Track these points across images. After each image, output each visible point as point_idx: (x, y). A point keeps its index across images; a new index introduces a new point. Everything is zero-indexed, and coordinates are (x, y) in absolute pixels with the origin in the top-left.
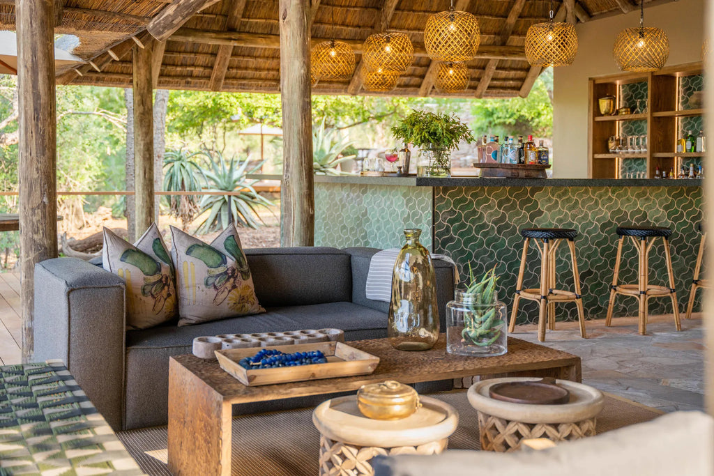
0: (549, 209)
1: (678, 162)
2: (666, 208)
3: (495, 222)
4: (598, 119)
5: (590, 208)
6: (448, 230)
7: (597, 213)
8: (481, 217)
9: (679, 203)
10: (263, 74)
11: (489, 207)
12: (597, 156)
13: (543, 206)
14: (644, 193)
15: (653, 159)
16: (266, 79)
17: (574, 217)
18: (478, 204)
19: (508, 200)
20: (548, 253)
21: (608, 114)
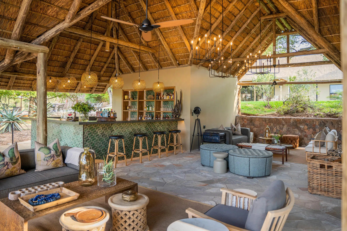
0: (116, 129)
1: (145, 113)
2: (145, 127)
3: (101, 134)
4: (124, 101)
5: (127, 128)
6: (87, 137)
7: (128, 130)
8: (97, 132)
9: (148, 126)
10: (26, 85)
11: (100, 130)
12: (124, 111)
13: (114, 128)
14: (140, 124)
15: (139, 112)
16: (27, 87)
17: (122, 131)
18: (96, 129)
19: (105, 127)
20: (116, 142)
21: (127, 99)
